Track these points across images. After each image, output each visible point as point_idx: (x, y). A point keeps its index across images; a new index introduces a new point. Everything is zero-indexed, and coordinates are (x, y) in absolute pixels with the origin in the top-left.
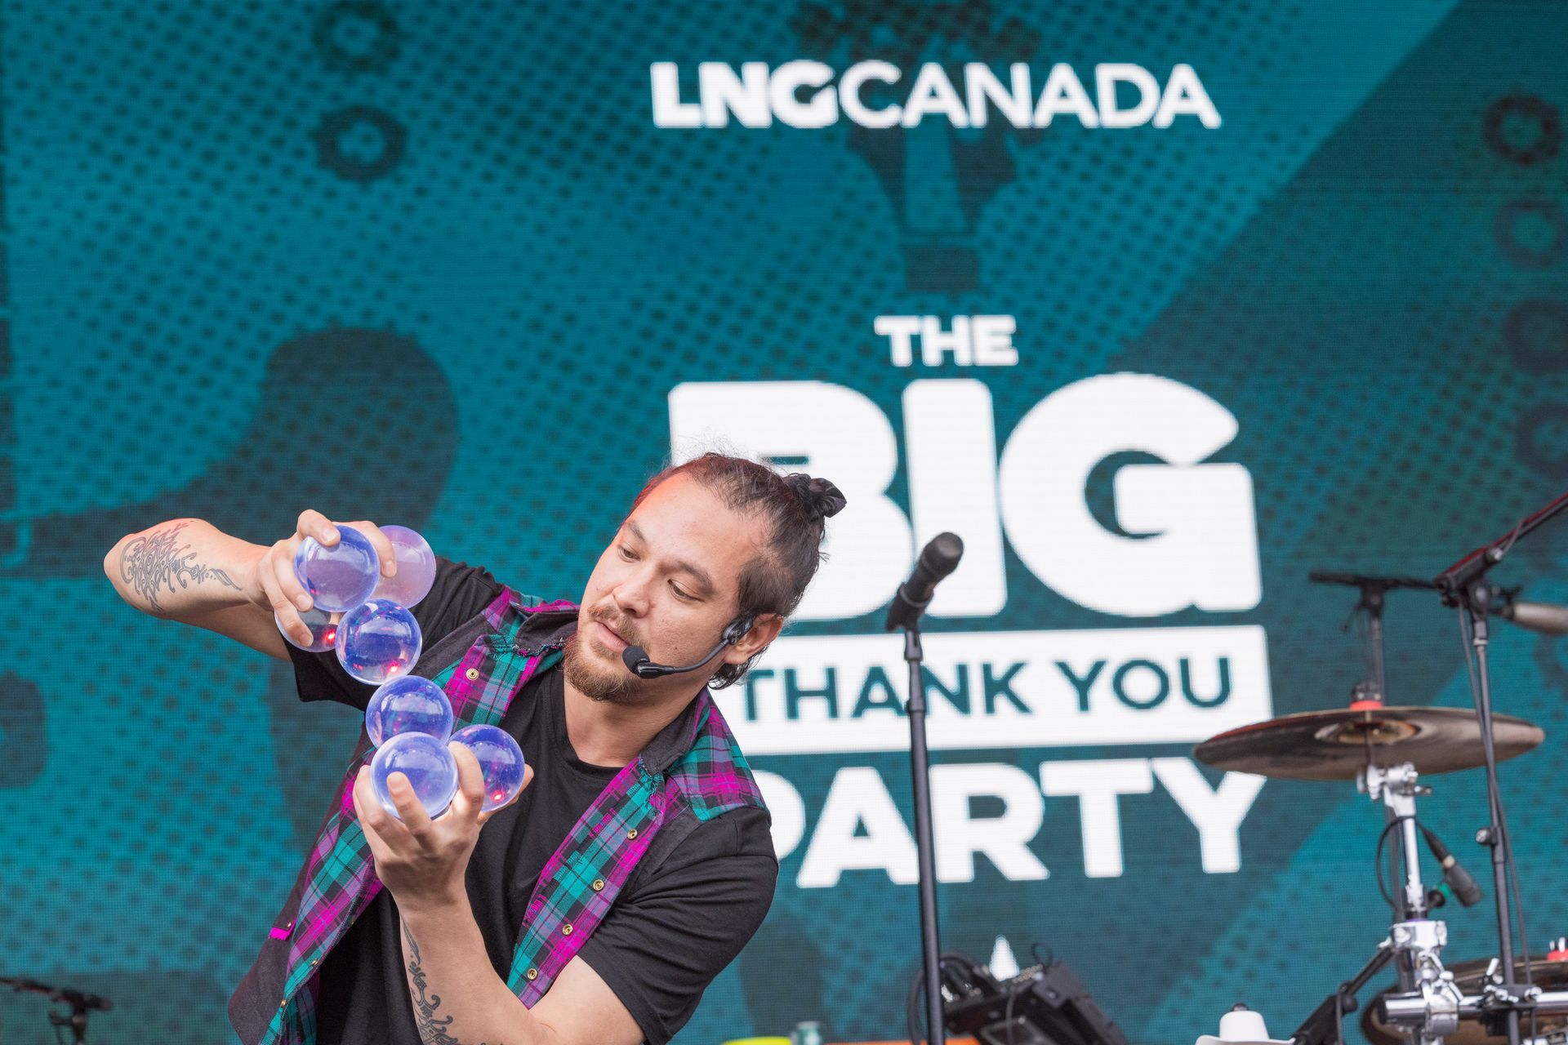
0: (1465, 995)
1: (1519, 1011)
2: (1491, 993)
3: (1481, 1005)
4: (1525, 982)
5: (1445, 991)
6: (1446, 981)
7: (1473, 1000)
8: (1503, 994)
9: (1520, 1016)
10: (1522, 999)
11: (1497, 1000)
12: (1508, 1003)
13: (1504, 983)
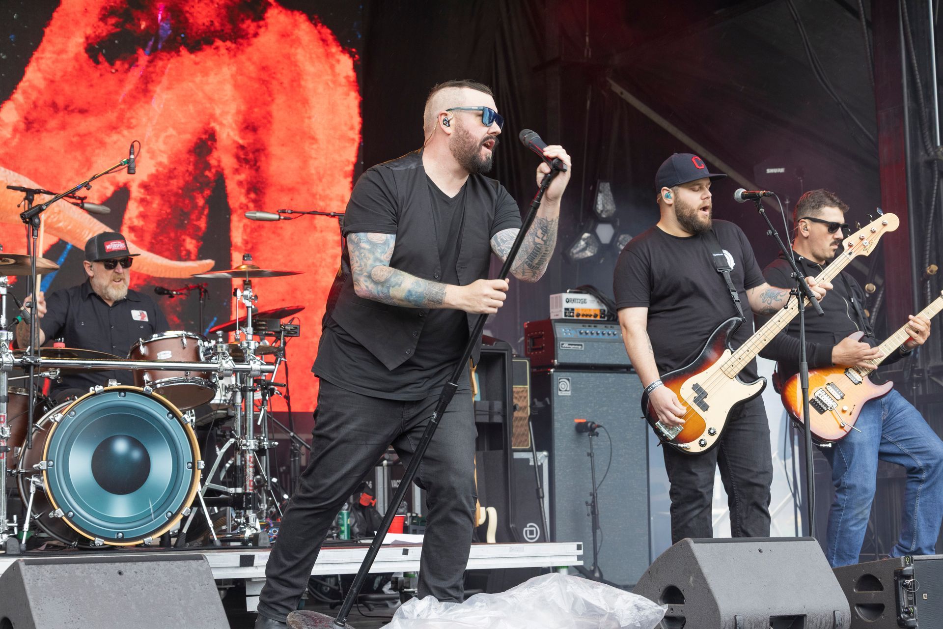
0: (16, 358)
1: (35, 366)
2: (24, 359)
3: (22, 362)
4: (38, 356)
5: (9, 356)
6: (10, 353)
7: (20, 360)
8: (29, 360)
9: (34, 368)
10: (36, 362)
11: (26, 361)
12: (30, 362)
13: (30, 355)
